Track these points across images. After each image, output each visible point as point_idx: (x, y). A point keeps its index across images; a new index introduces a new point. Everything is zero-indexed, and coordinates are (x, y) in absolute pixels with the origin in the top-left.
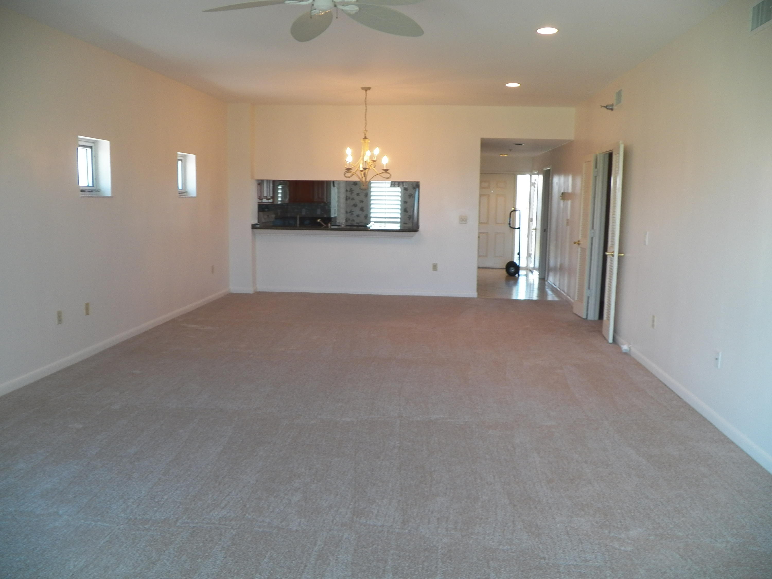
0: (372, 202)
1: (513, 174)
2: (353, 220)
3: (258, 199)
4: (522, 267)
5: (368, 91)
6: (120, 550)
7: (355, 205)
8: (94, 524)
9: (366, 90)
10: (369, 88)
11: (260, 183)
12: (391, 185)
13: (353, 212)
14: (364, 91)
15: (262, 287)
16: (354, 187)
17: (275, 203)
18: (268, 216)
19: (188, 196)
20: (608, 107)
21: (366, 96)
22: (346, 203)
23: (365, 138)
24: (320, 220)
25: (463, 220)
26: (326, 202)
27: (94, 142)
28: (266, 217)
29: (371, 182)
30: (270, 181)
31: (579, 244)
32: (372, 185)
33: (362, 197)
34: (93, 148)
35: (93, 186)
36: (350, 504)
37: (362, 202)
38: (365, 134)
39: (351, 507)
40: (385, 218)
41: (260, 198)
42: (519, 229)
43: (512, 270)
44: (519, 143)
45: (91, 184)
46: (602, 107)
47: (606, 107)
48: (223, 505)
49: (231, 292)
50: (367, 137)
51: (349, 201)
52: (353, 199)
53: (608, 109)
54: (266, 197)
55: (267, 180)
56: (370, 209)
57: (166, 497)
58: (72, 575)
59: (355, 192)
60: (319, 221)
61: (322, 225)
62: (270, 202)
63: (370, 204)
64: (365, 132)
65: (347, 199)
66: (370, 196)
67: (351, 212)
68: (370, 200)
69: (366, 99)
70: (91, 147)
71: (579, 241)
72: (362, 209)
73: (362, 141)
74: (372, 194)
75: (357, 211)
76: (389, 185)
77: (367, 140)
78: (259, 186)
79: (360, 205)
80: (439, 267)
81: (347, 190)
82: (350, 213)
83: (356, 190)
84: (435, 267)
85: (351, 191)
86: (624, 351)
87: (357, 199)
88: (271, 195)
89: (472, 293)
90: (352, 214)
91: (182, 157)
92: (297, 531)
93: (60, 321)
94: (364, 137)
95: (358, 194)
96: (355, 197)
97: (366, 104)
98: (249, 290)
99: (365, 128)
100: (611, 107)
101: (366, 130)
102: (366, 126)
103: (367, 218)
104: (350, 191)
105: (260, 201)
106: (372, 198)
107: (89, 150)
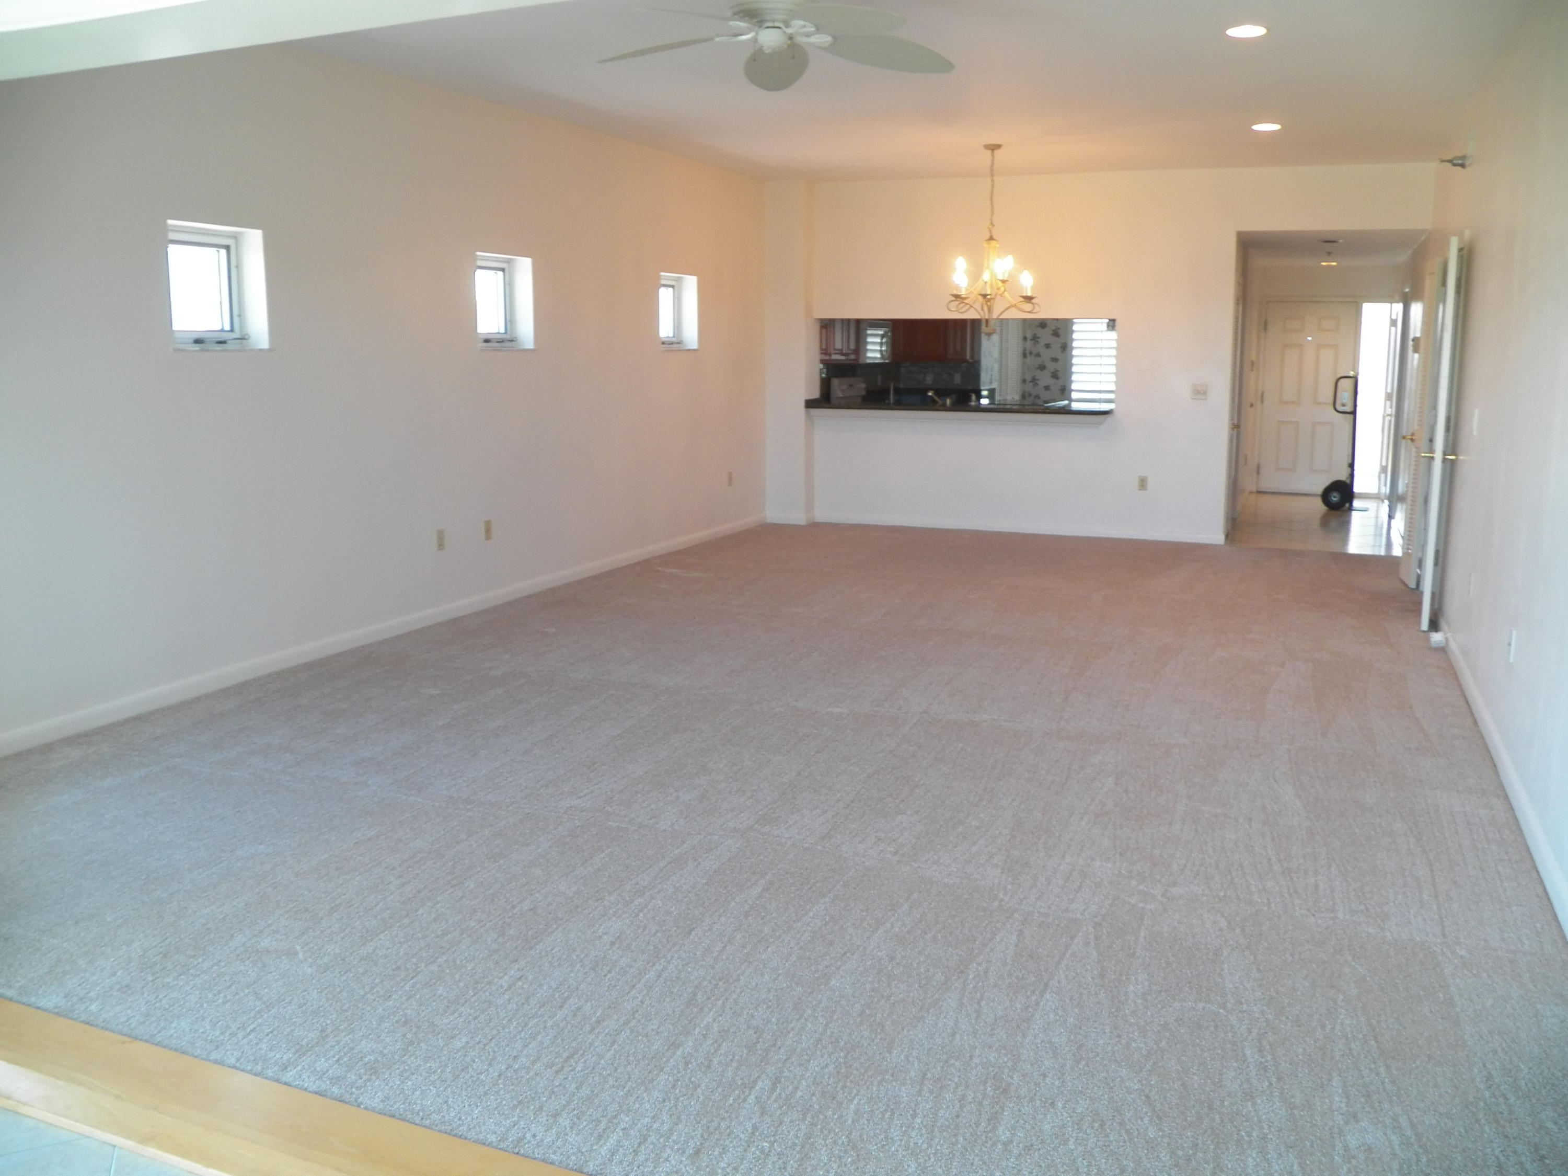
0: (1074, 361)
1: (1353, 302)
2: (1037, 397)
3: (822, 354)
4: (1360, 494)
5: (996, 152)
6: (424, 826)
7: (1042, 368)
8: (404, 797)
9: (993, 150)
10: (998, 146)
11: (827, 325)
12: (1108, 326)
13: (1038, 380)
14: (989, 152)
15: (822, 514)
16: (1040, 332)
17: (861, 361)
18: (851, 385)
19: (683, 349)
20: (1455, 162)
21: (993, 160)
22: (1024, 363)
23: (991, 238)
24: (934, 394)
25: (1199, 393)
26: (970, 361)
27: (509, 262)
28: (844, 387)
29: (1074, 320)
30: (849, 321)
31: (1412, 440)
32: (1075, 328)
33: (1055, 351)
34: (507, 271)
35: (506, 333)
36: (761, 810)
37: (1055, 360)
38: (991, 232)
39: (760, 813)
40: (1100, 392)
41: (824, 351)
42: (1351, 416)
43: (1335, 498)
44: (1329, 238)
45: (502, 331)
46: (1443, 161)
47: (1450, 161)
48: (582, 794)
49: (769, 521)
50: (995, 237)
51: (1029, 360)
52: (1038, 355)
53: (1455, 165)
54: (841, 350)
55: (843, 320)
56: (1071, 373)
57: (510, 779)
58: (356, 843)
59: (1043, 342)
60: (930, 394)
61: (934, 402)
62: (851, 360)
63: (1072, 365)
64: (990, 226)
65: (1025, 355)
66: (1072, 348)
67: (1034, 380)
68: (1072, 357)
69: (992, 166)
70: (503, 270)
71: (1413, 434)
72: (1055, 376)
73: (985, 245)
74: (1075, 344)
75: (1045, 379)
76: (1105, 327)
77: (993, 243)
78: (824, 331)
79: (1051, 366)
80: (1150, 484)
81: (1025, 339)
82: (1031, 382)
83: (1046, 336)
84: (1143, 483)
85: (1035, 339)
86: (1434, 645)
87: (1046, 355)
88: (852, 346)
89: (1216, 536)
90: (1036, 384)
91: (674, 280)
92: (665, 830)
93: (441, 545)
94: (988, 237)
95: (1048, 346)
96: (1043, 351)
97: (992, 175)
98: (798, 518)
99: (991, 220)
100: (1460, 162)
101: (992, 224)
102: (992, 215)
103: (1065, 391)
104: (1031, 340)
105: (827, 358)
106: (1074, 352)
107: (500, 273)
